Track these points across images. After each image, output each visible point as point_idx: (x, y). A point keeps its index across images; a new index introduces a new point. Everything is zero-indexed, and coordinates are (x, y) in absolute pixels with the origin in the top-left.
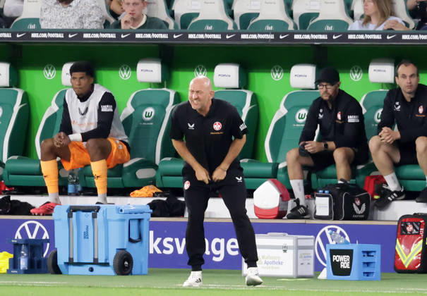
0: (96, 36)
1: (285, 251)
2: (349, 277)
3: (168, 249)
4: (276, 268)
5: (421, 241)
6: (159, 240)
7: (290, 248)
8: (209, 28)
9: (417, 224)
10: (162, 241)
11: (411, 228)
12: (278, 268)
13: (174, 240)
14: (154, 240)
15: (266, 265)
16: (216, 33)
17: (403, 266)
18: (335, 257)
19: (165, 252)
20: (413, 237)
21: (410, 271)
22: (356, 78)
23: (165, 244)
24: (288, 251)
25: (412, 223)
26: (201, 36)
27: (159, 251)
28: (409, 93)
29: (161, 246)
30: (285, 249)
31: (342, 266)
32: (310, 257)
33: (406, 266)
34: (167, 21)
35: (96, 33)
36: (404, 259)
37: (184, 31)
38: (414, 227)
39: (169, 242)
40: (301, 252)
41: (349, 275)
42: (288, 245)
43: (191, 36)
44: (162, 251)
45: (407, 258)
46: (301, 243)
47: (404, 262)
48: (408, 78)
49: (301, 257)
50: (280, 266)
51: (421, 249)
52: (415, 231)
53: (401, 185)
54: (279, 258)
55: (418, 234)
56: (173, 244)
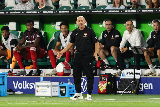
0: (30, 12)
1: (48, 87)
2: (65, 96)
3: (31, 87)
4: (45, 93)
5: (106, 83)
6: (28, 84)
7: (50, 86)
8: (65, 9)
9: (105, 77)
10: (29, 84)
11: (103, 78)
12: (46, 93)
13: (33, 84)
14: (27, 84)
15: (42, 92)
16: (67, 11)
17: (100, 92)
18: (61, 89)
19: (30, 88)
20: (103, 81)
21: (103, 93)
22: (101, 26)
23: (30, 85)
24: (49, 87)
25: (103, 77)
26: (63, 12)
27: (28, 88)
28: (109, 31)
29: (29, 86)
30: (48, 86)
31: (63, 92)
32: (57, 89)
33: (102, 92)
34: (52, 7)
35: (30, 11)
36: (101, 89)
37: (57, 10)
38: (104, 78)
39: (31, 85)
40: (53, 87)
41: (65, 95)
42: (49, 85)
43: (60, 12)
44: (29, 88)
45: (102, 89)
46: (53, 84)
47: (101, 90)
48: (108, 25)
49: (53, 89)
50: (46, 92)
51: (106, 86)
52: (104, 80)
53: (109, 63)
54: (46, 90)
55: (105, 81)
56: (33, 85)
